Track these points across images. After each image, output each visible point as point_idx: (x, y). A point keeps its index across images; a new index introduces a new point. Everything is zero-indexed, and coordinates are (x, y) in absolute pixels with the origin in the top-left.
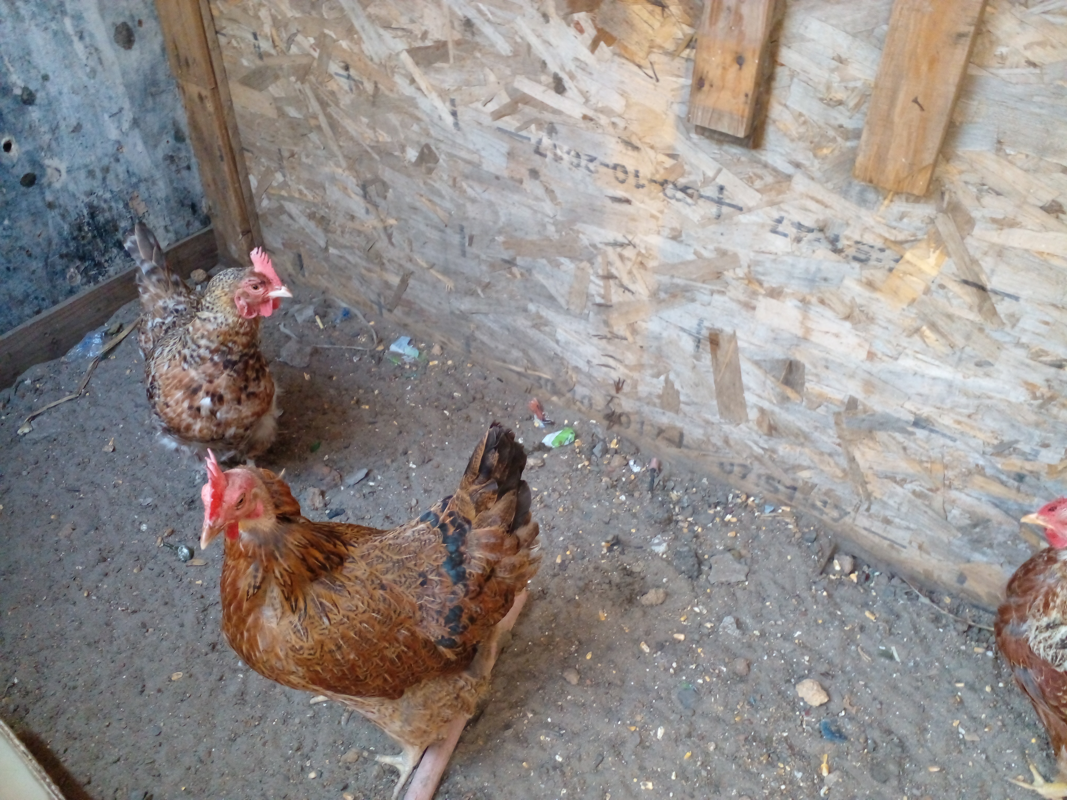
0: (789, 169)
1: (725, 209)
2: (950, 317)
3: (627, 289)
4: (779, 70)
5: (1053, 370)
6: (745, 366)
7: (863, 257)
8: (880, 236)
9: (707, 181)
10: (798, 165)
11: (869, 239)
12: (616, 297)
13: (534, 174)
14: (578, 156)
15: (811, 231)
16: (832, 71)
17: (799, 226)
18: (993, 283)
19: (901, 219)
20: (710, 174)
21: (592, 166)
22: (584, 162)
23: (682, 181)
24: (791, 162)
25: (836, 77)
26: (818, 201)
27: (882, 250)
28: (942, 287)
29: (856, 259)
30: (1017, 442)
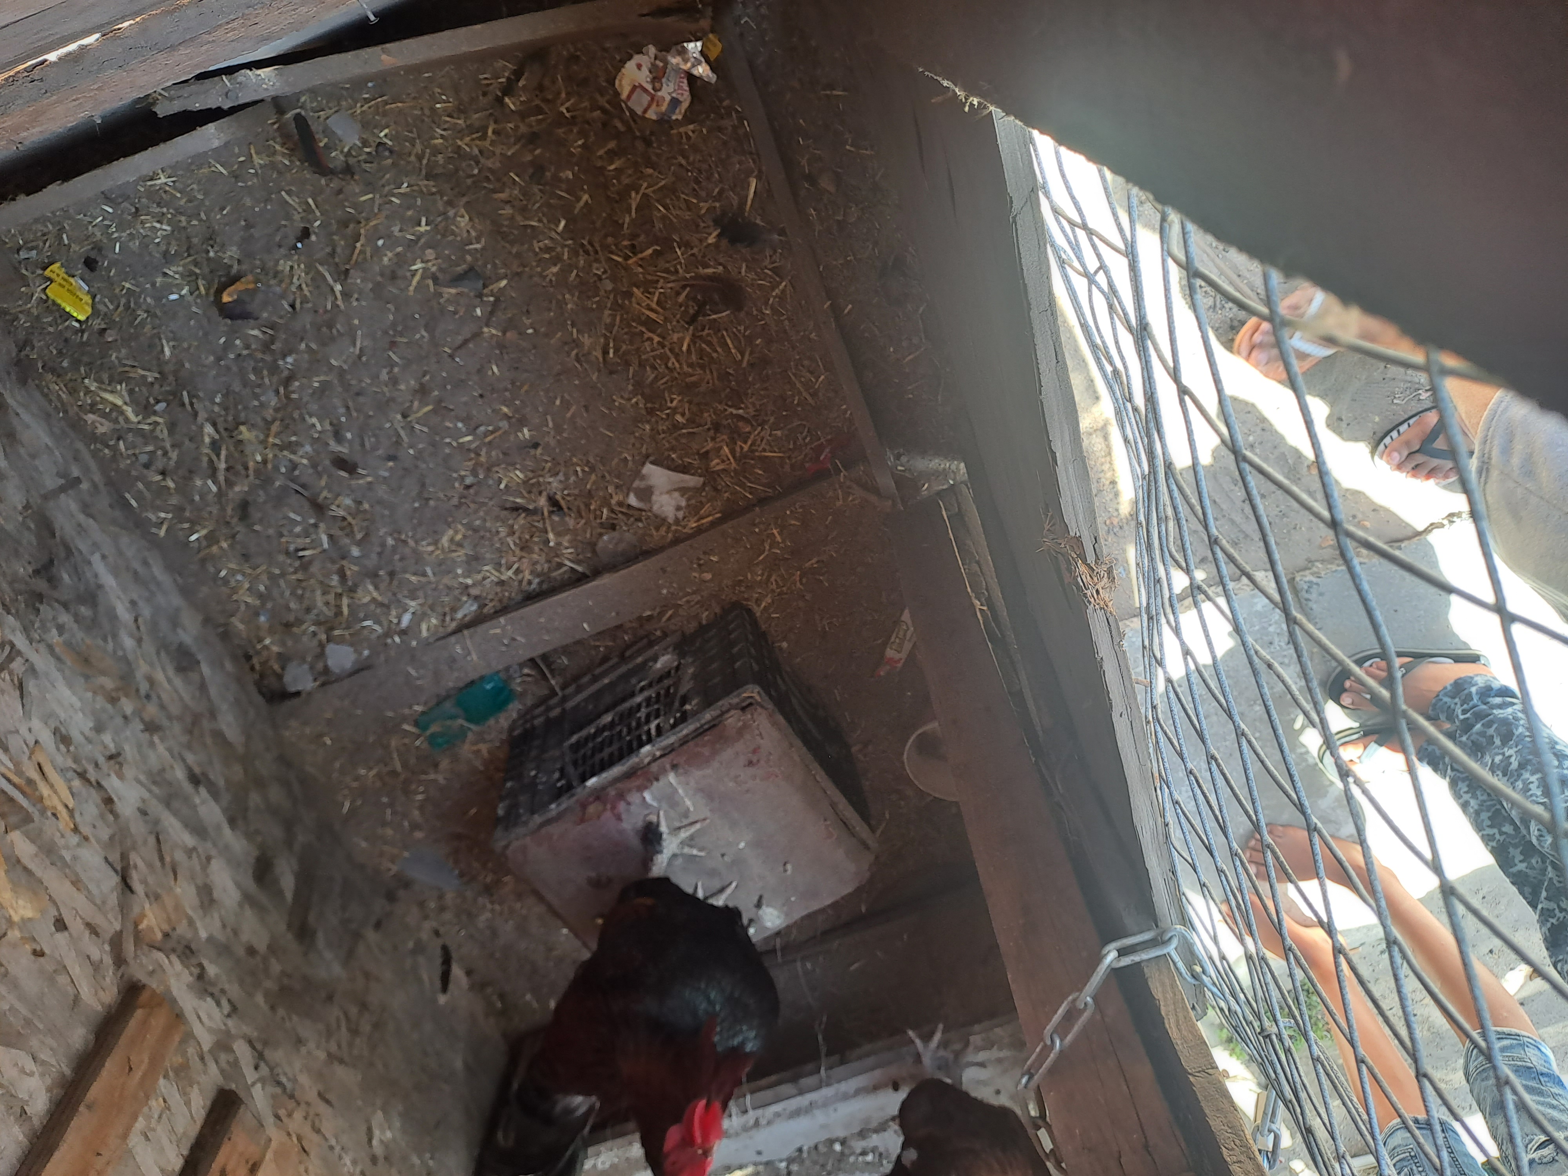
0: (208, 1058)
1: (259, 1047)
2: (150, 866)
3: (346, 1014)
4: (186, 1152)
5: (103, 783)
6: (289, 895)
7: (188, 952)
8: (170, 962)
9: (262, 1080)
10: (202, 1058)
11: (178, 966)
12: (354, 1010)
13: (374, 1160)
14: (340, 1158)
15: (212, 995)
16: (154, 1130)
17: (218, 1004)
18: (115, 879)
19: (153, 972)
20: (259, 1086)
21: (333, 1142)
22: (338, 1149)
23: (278, 1090)
24: (205, 1064)
25: (153, 1123)
26: (199, 1017)
27: (174, 950)
28: (147, 895)
29: (192, 952)
30: (142, 731)
